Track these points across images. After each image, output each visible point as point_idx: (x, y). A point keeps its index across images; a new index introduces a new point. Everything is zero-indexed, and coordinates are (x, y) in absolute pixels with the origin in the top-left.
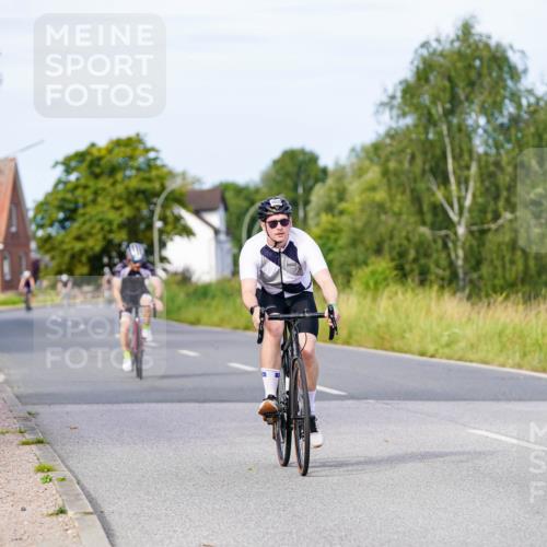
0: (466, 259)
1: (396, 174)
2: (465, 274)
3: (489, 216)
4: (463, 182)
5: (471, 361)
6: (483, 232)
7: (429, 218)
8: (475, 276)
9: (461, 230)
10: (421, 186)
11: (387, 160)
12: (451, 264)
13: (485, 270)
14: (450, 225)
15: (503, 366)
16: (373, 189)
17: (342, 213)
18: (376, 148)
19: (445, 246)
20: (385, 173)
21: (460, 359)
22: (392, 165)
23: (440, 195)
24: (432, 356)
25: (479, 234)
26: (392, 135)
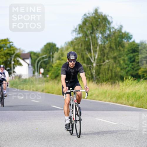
0: (96, 73)
1: (77, 49)
2: (95, 76)
3: (102, 61)
4: (95, 52)
5: (97, 100)
6: (100, 65)
7: (86, 61)
8: (98, 77)
9: (94, 65)
10: (84, 53)
11: (75, 46)
12: (92, 74)
13: (101, 75)
14: (91, 63)
15: (105, 101)
17: (62, 60)
18: (72, 42)
19: (90, 69)
20: (74, 49)
21: (94, 99)
22: (76, 47)
23: (89, 56)
24: (86, 99)
25: (99, 66)
26: (76, 39)
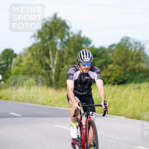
0: (55, 78)
1: (36, 55)
2: (55, 82)
3: (61, 67)
4: (54, 57)
5: (56, 106)
6: (59, 71)
7: (44, 67)
8: (57, 83)
9: (53, 71)
10: (42, 58)
11: (33, 51)
12: (51, 80)
13: (60, 81)
14: (50, 69)
15: (65, 107)
16: (29, 59)
17: (21, 66)
18: (30, 49)
19: (49, 75)
20: (33, 55)
21: (53, 106)
22: (35, 53)
23: (47, 61)
24: (46, 105)
26: (34, 45)
